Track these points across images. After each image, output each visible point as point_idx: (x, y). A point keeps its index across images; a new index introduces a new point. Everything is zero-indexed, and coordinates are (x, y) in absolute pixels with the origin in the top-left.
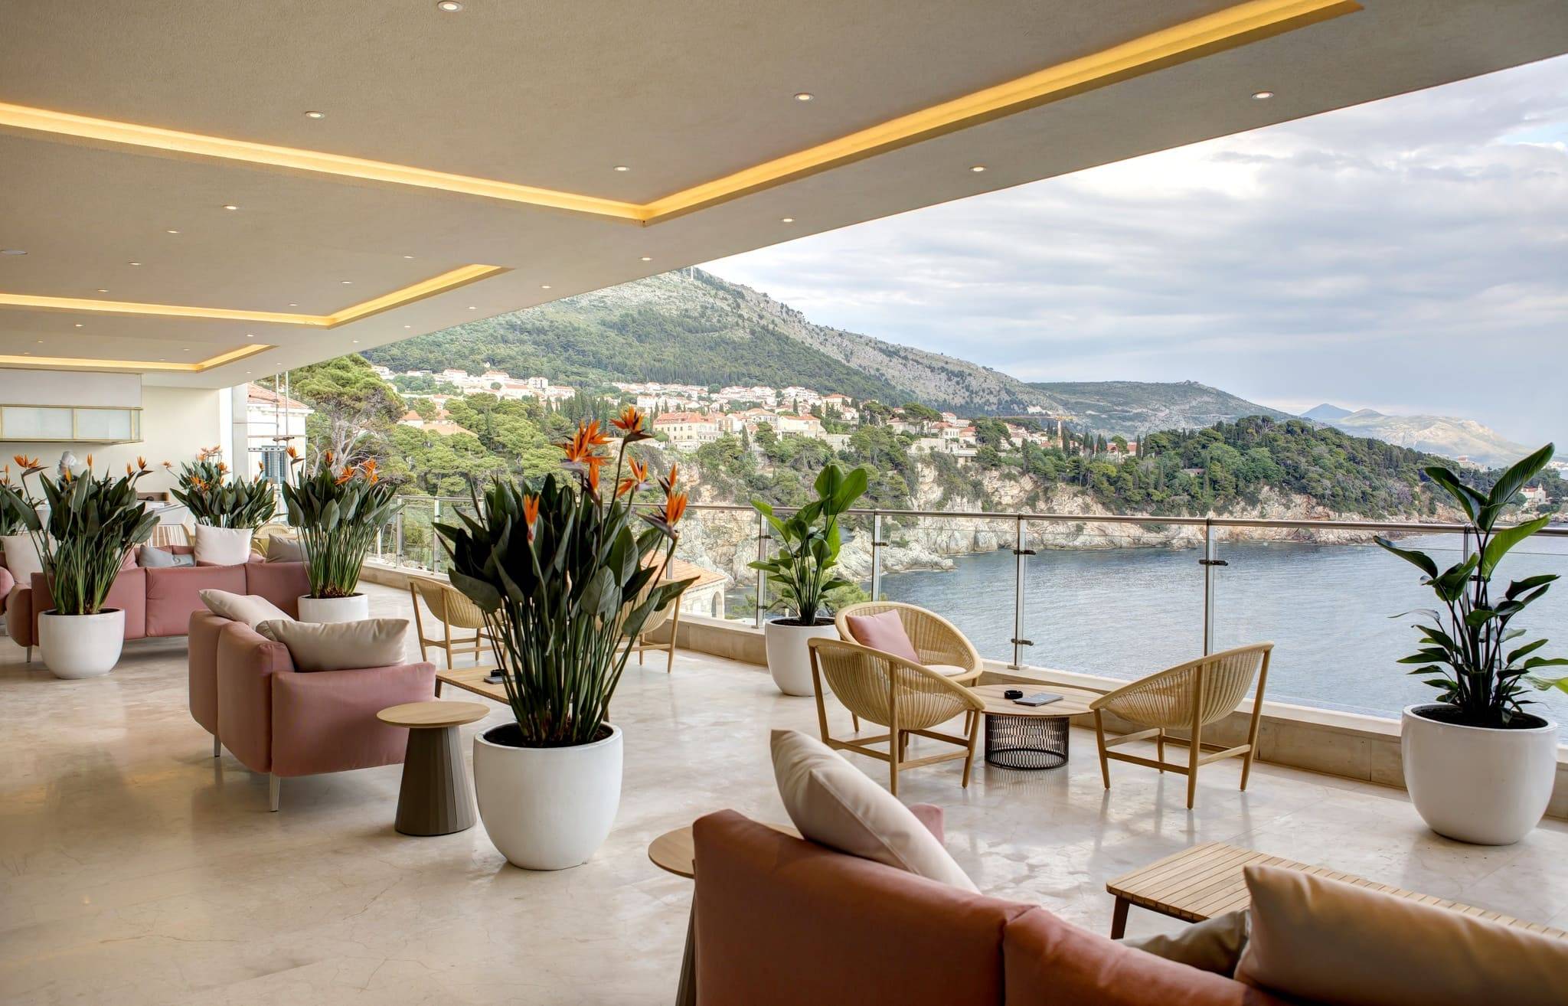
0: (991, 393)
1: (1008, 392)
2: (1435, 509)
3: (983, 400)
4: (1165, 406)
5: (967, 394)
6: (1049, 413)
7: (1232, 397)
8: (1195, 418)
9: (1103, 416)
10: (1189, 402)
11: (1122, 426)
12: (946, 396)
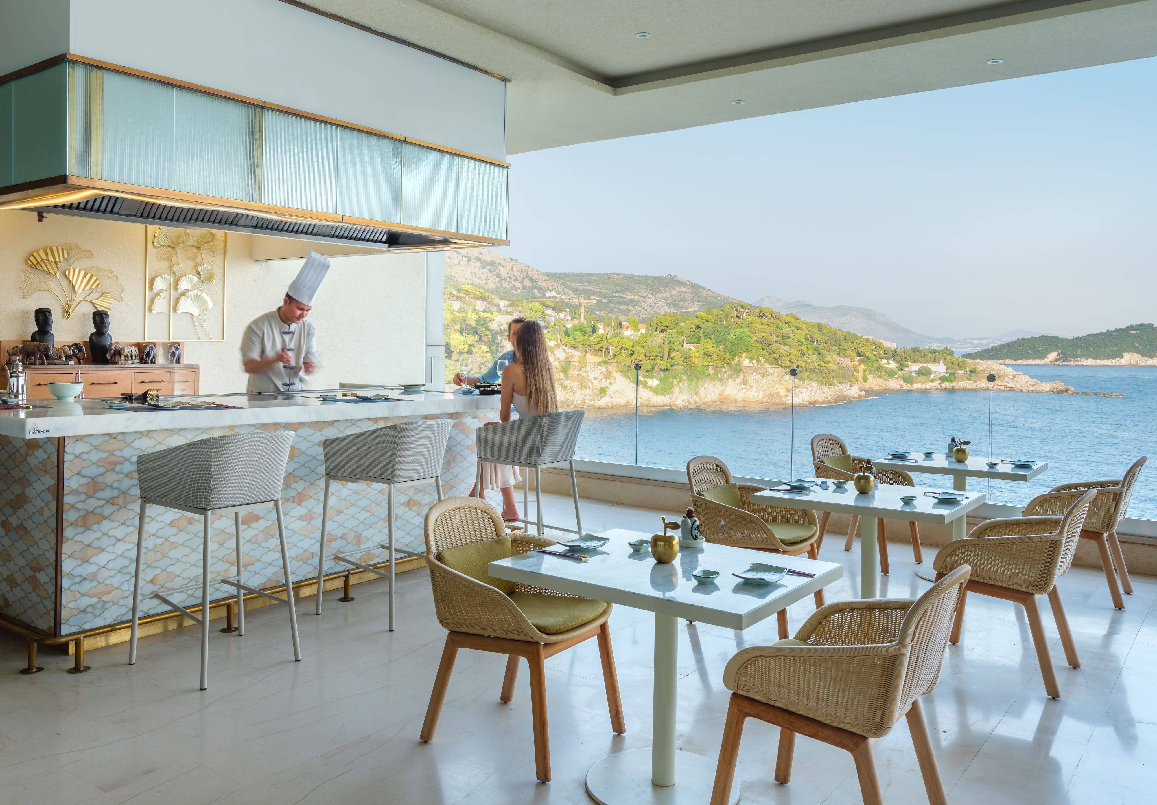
0: (517, 280)
1: (532, 280)
2: (867, 379)
3: (511, 285)
4: (652, 294)
5: (497, 279)
6: (563, 297)
7: (703, 288)
8: (676, 305)
9: (604, 301)
10: (671, 291)
11: (619, 309)
12: (479, 281)
